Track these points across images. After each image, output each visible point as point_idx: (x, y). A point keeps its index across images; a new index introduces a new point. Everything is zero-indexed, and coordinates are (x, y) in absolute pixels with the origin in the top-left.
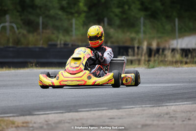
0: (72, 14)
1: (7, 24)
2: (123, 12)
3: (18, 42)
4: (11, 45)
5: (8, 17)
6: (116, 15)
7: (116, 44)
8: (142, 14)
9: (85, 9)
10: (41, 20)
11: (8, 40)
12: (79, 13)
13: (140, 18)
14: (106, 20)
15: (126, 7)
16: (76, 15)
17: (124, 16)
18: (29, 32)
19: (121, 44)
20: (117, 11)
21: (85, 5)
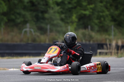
0: (68, 23)
1: (28, 29)
2: (100, 22)
3: (34, 40)
4: (30, 42)
5: (28, 25)
6: (96, 24)
7: (96, 42)
8: (113, 23)
9: (76, 20)
10: (48, 27)
11: (28, 39)
12: (72, 22)
13: (111, 26)
14: (89, 27)
15: (102, 19)
16: (71, 24)
17: (101, 25)
18: (41, 34)
19: (99, 42)
20: (97, 21)
21: (76, 17)
